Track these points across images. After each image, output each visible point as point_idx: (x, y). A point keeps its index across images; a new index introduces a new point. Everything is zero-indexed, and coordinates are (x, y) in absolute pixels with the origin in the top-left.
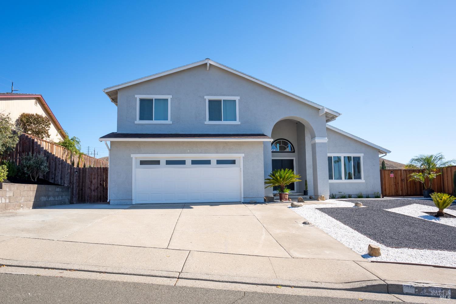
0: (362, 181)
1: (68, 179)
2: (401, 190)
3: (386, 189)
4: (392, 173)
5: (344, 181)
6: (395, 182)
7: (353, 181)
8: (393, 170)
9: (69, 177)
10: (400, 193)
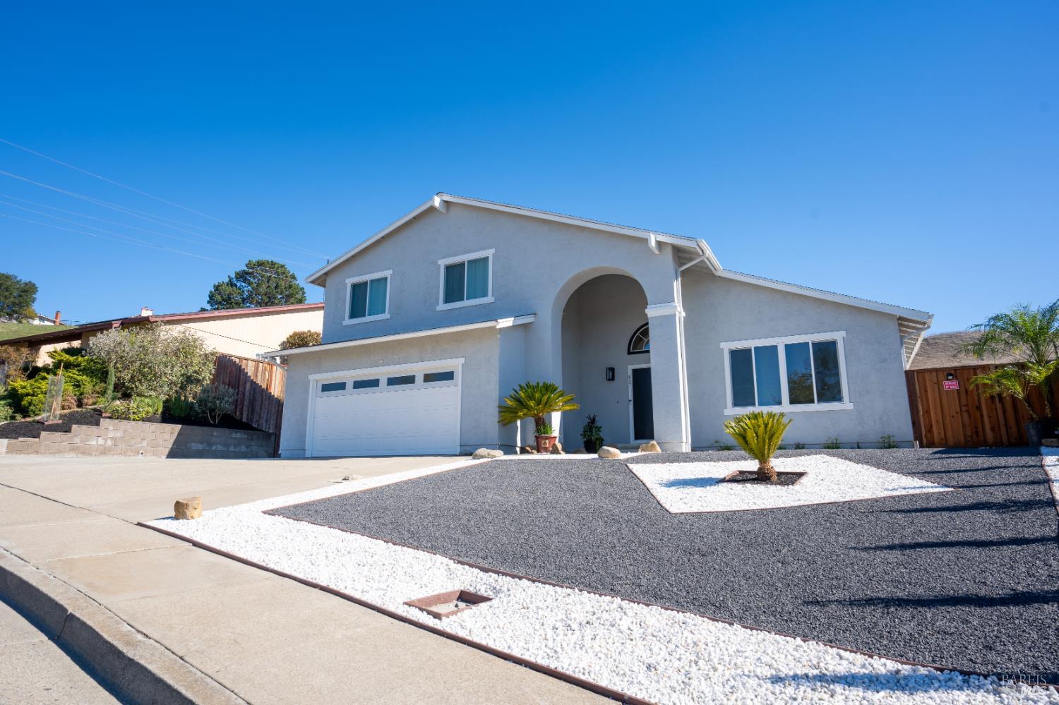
0: (846, 405)
1: (275, 421)
2: (993, 429)
3: (931, 426)
4: (950, 377)
5: (786, 407)
6: (966, 405)
7: (816, 407)
8: (955, 369)
9: (275, 418)
10: (990, 435)
